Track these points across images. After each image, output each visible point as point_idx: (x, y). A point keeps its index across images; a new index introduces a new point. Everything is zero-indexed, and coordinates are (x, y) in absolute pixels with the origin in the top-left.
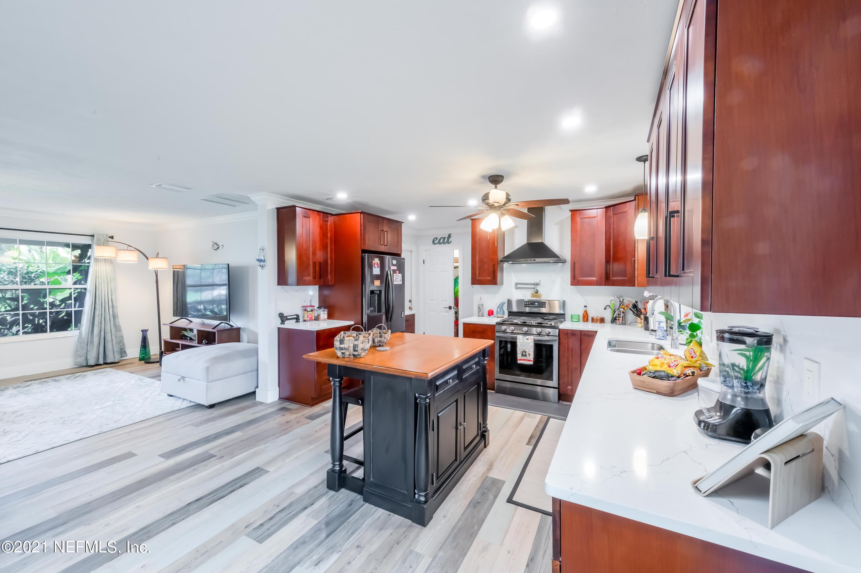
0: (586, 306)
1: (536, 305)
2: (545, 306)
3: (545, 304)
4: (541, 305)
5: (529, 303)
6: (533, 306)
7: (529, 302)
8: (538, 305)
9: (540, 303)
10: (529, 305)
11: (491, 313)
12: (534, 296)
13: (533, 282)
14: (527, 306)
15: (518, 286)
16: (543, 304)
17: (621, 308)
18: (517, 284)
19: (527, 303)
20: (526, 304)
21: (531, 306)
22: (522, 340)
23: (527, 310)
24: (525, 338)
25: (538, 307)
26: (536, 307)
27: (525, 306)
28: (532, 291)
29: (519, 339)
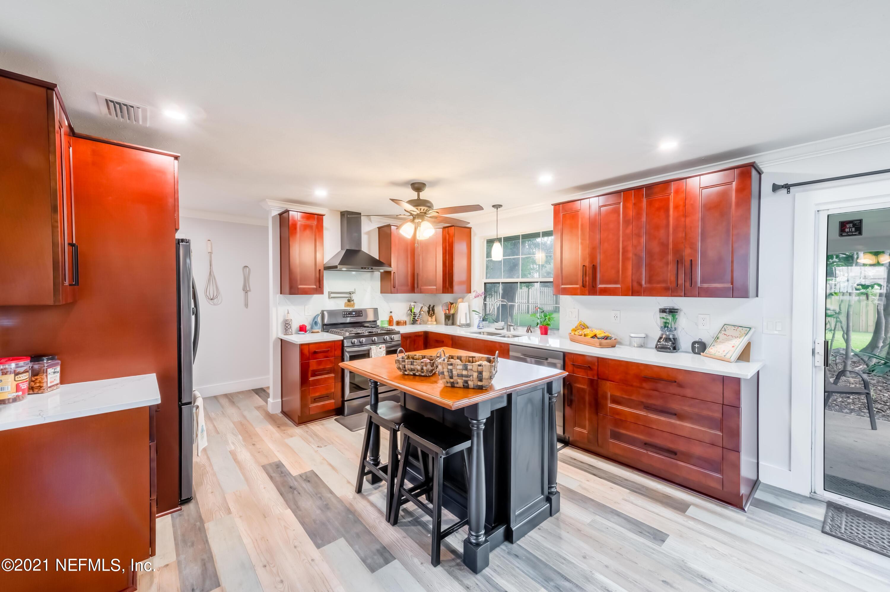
0: (391, 312)
1: (354, 314)
2: (362, 315)
3: (362, 313)
4: (358, 315)
5: (346, 313)
6: (351, 315)
7: (344, 312)
8: (355, 314)
9: (357, 312)
10: (348, 315)
11: (302, 329)
12: (348, 306)
13: (348, 291)
14: (345, 316)
15: (333, 295)
16: (360, 313)
17: (422, 311)
18: (331, 293)
19: (345, 313)
20: (345, 315)
21: (349, 316)
22: (376, 350)
23: (348, 320)
24: (379, 347)
25: (356, 316)
26: (354, 316)
27: (343, 317)
28: (346, 300)
29: (373, 350)
